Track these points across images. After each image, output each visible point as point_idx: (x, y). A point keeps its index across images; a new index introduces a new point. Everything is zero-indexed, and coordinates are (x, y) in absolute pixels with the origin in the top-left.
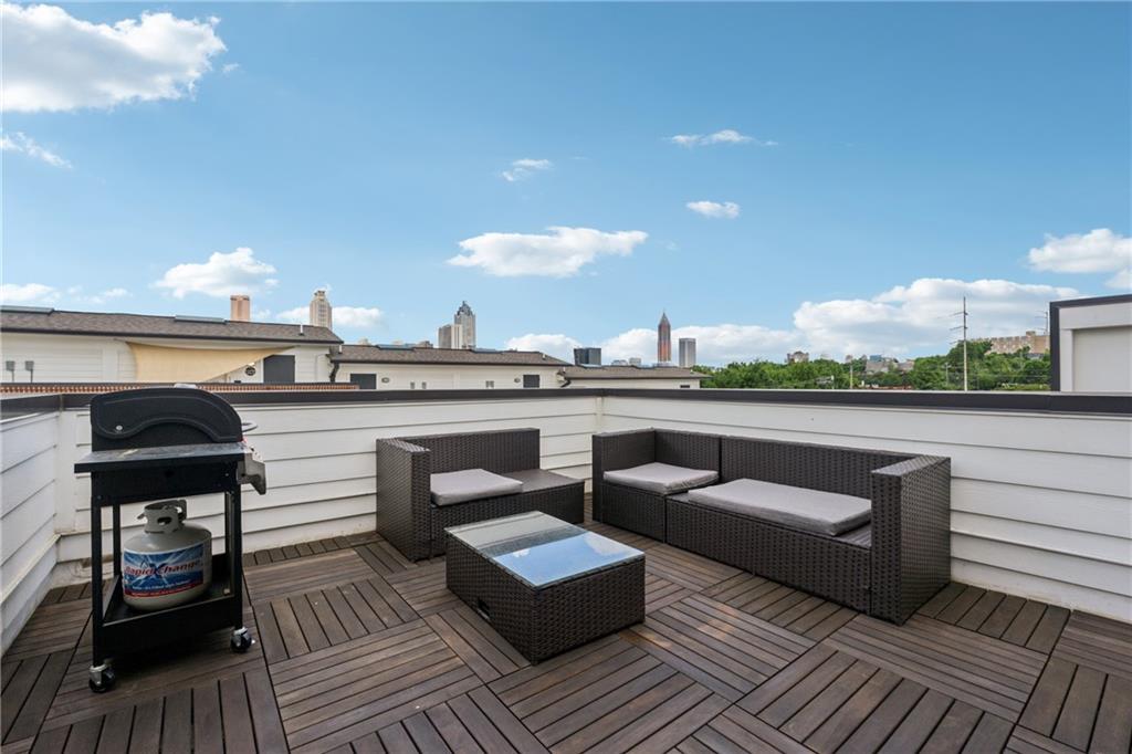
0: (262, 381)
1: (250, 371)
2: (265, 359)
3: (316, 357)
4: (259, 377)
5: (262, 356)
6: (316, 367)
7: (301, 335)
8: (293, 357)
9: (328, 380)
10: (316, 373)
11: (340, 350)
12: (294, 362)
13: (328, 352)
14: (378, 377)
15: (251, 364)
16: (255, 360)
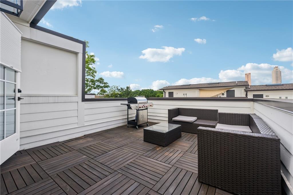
0: (226, 97)
1: (223, 94)
2: (227, 91)
3: (241, 90)
4: (225, 96)
5: (226, 90)
6: (241, 93)
7: (237, 84)
8: (234, 90)
9: (245, 96)
10: (241, 94)
11: (249, 87)
12: (235, 92)
13: (245, 88)
14: (264, 95)
15: (223, 92)
16: (224, 92)
